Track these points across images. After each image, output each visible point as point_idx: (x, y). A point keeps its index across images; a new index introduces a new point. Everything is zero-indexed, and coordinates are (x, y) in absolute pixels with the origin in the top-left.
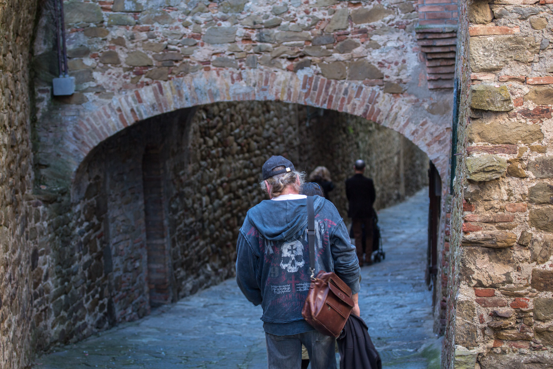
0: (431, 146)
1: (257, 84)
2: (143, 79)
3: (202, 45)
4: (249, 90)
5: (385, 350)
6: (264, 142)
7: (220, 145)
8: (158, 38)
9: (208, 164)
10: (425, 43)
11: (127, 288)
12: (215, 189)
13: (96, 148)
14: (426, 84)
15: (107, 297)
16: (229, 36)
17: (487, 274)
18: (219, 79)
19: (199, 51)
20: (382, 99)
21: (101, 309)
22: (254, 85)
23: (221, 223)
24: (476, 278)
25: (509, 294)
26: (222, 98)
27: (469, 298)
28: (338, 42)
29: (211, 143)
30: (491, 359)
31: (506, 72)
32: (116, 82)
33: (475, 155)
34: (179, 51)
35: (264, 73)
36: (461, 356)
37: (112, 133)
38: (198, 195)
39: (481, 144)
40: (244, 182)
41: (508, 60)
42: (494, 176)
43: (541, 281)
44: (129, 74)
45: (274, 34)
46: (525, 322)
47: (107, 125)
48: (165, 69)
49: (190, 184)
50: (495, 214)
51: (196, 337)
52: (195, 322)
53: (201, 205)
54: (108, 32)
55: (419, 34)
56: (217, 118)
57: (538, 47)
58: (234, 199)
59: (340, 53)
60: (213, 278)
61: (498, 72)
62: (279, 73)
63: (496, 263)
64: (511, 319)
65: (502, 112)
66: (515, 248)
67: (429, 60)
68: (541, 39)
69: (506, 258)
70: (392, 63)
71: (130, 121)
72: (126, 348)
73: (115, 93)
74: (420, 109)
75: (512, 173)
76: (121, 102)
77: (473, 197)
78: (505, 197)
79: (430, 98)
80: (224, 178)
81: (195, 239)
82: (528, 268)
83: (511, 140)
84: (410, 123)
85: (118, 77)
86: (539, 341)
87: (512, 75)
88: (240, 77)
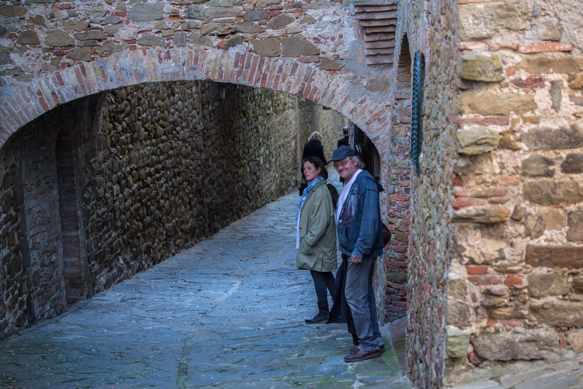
0: (371, 125)
1: (187, 63)
2: (65, 59)
3: (127, 23)
4: (177, 70)
5: (328, 339)
6: (169, 128)
7: (128, 130)
8: (79, 16)
9: (118, 150)
10: (363, 16)
11: (45, 283)
12: (125, 178)
13: (14, 134)
14: (364, 60)
15: (25, 293)
16: (155, 12)
17: (479, 251)
18: (146, 58)
19: (123, 29)
20: (319, 77)
21: (21, 307)
22: (184, 65)
23: (131, 213)
24: (468, 255)
25: (502, 270)
26: (149, 78)
27: (461, 276)
28: (271, 17)
29: (120, 128)
30: (484, 339)
31: (497, 40)
32: (35, 64)
33: (466, 127)
34: (102, 30)
35: (193, 51)
36: (454, 337)
37: (33, 118)
38: (109, 184)
39: (472, 116)
40: (153, 169)
41: (499, 28)
42: (487, 149)
43: (535, 257)
44: (49, 55)
45: (203, 10)
46: (519, 299)
47: (26, 110)
48: (88, 49)
49: (101, 172)
50: (486, 188)
51: (123, 333)
52: (117, 318)
53: (112, 193)
54: (26, 11)
55: (358, 8)
56: (125, 102)
57: (530, 15)
58: (143, 188)
59: (273, 29)
60: (125, 271)
61: (488, 41)
62: (210, 51)
63: (489, 239)
64: (505, 296)
65: (493, 83)
66: (508, 223)
67: (367, 34)
68: (532, 5)
69: (499, 233)
70: (328, 38)
71: (52, 105)
72: (53, 345)
73: (35, 76)
74: (358, 86)
75: (505, 145)
76: (41, 85)
77: (464, 171)
78: (498, 171)
79: (369, 74)
80: (133, 165)
81: (108, 231)
82: (522, 244)
83: (503, 111)
84: (348, 101)
85: (37, 58)
86: (534, 318)
87: (503, 43)
88: (168, 56)
